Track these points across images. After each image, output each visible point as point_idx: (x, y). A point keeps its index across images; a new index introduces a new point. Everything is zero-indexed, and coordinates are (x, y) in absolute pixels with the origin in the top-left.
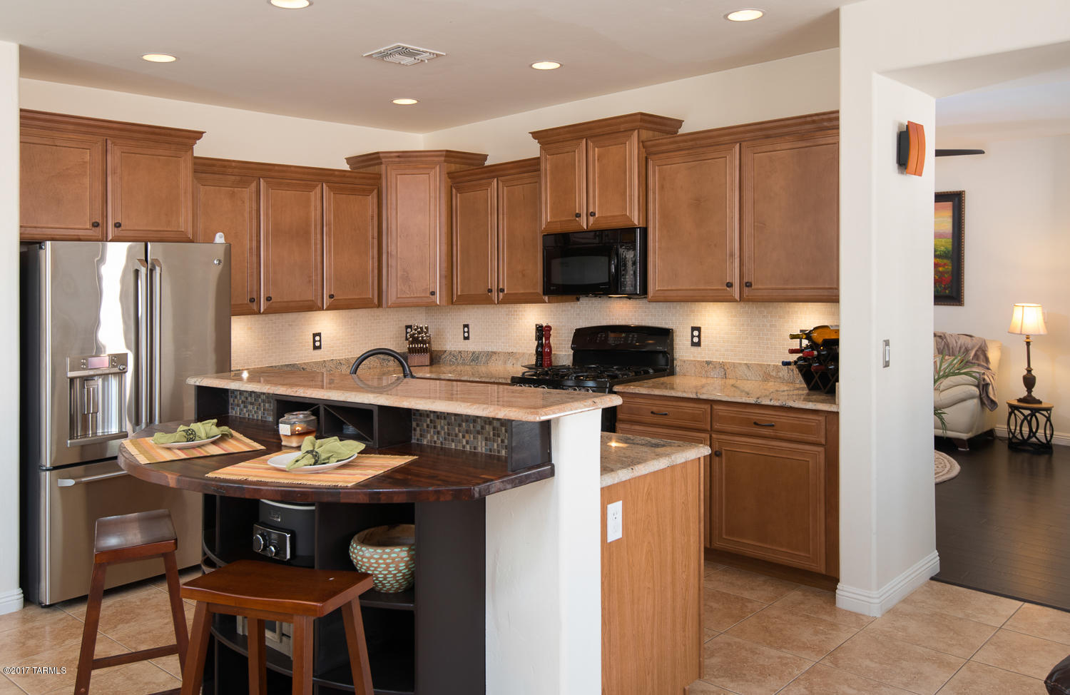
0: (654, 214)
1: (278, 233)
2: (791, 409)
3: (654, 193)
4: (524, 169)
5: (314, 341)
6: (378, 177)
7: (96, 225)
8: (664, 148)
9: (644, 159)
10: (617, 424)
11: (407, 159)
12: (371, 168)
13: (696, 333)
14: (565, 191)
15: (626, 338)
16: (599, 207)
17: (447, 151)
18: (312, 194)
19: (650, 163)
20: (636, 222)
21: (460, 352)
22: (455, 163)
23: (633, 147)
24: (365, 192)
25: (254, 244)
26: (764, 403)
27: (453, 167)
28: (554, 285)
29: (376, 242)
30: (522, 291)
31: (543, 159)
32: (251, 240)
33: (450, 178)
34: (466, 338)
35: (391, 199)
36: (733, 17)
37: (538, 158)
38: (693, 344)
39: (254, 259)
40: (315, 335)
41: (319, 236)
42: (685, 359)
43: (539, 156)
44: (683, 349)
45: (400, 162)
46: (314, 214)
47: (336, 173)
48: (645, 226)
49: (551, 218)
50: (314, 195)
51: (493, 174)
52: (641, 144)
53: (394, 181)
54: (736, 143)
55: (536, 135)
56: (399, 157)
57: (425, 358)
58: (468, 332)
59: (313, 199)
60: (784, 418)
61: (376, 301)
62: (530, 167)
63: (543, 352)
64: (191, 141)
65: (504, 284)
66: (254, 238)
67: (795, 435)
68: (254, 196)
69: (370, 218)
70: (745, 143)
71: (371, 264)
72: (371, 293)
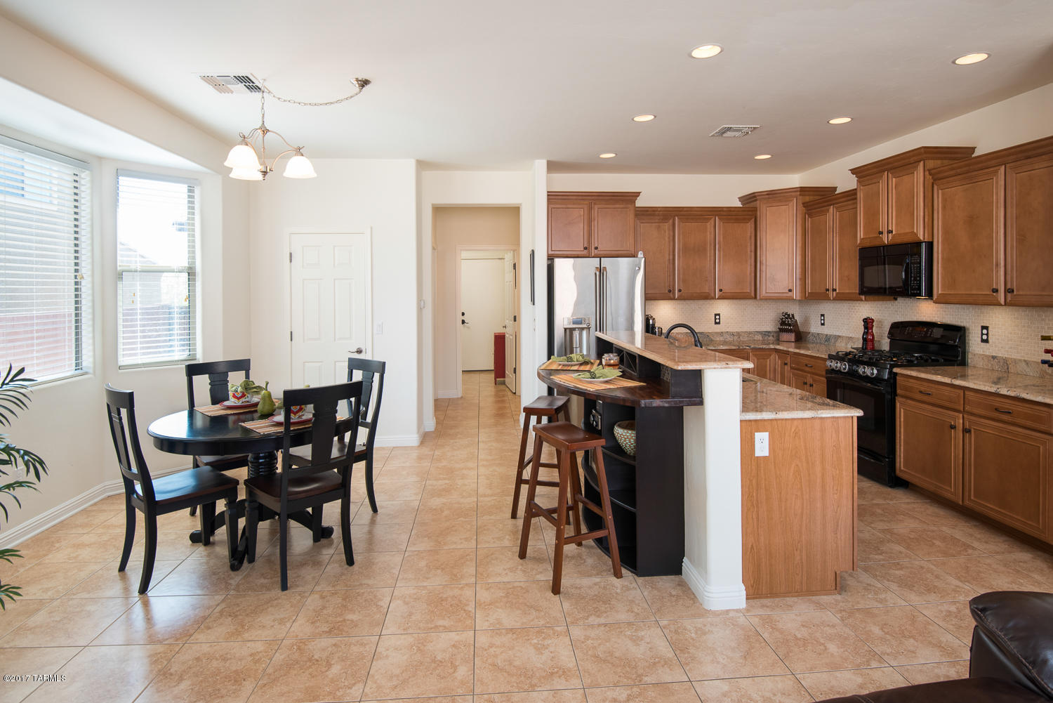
0: (938, 230)
1: (686, 249)
2: (1024, 400)
3: (938, 213)
4: (849, 198)
5: (716, 319)
6: (755, 210)
7: (585, 248)
8: (946, 174)
9: (931, 184)
10: (896, 398)
11: (774, 196)
12: (752, 204)
13: (985, 331)
14: (872, 215)
15: (926, 332)
16: (897, 224)
17: (801, 187)
18: (708, 224)
19: (935, 187)
20: (922, 238)
21: (818, 334)
22: (809, 195)
23: (919, 176)
24: (745, 220)
25: (671, 257)
26: (1002, 393)
27: (807, 199)
28: (866, 287)
29: (753, 254)
30: (847, 291)
31: (859, 189)
32: (669, 255)
33: (804, 207)
34: (823, 324)
35: (762, 225)
36: (960, 61)
37: (856, 189)
38: (983, 341)
39: (671, 266)
40: (716, 315)
41: (713, 251)
42: (976, 352)
43: (856, 187)
44: (975, 346)
45: (769, 198)
46: (709, 237)
47: (725, 209)
48: (931, 240)
49: (864, 234)
50: (709, 225)
51: (831, 203)
52: (927, 173)
53: (765, 212)
54: (1002, 165)
55: (854, 171)
56: (767, 194)
57: (792, 337)
58: (824, 320)
59: (709, 227)
60: (1020, 408)
61: (753, 294)
62: (851, 195)
63: (868, 338)
64: (634, 198)
65: (837, 286)
66: (671, 253)
67: (1029, 423)
68: (671, 228)
69: (748, 237)
70: (1008, 165)
71: (749, 269)
72: (748, 289)
